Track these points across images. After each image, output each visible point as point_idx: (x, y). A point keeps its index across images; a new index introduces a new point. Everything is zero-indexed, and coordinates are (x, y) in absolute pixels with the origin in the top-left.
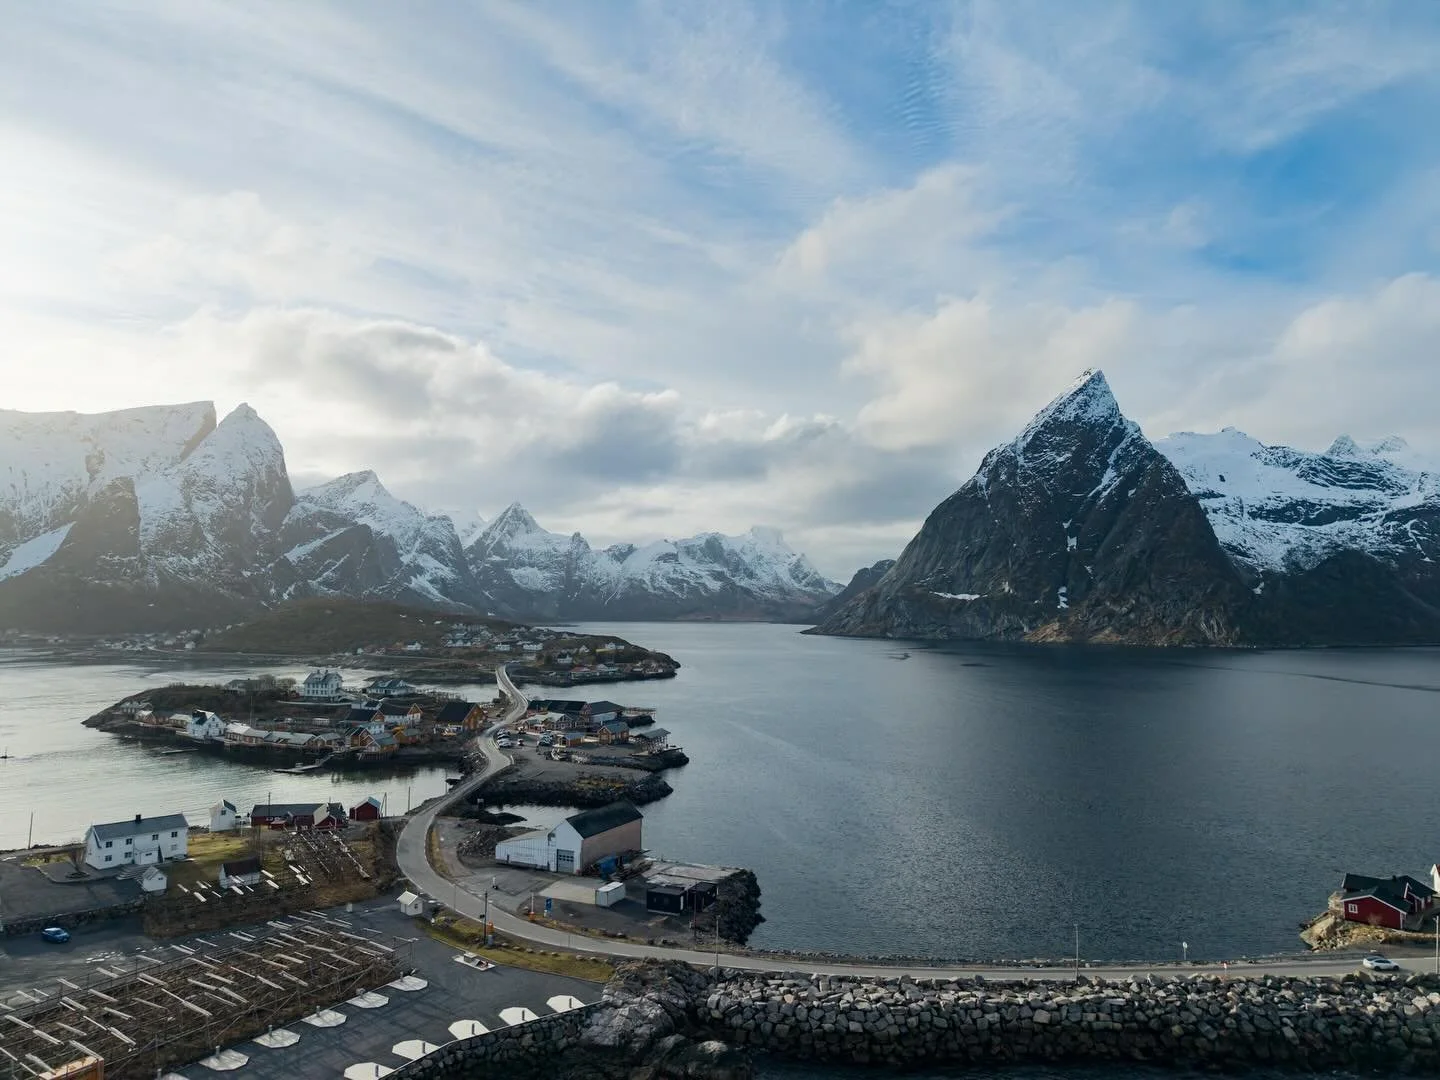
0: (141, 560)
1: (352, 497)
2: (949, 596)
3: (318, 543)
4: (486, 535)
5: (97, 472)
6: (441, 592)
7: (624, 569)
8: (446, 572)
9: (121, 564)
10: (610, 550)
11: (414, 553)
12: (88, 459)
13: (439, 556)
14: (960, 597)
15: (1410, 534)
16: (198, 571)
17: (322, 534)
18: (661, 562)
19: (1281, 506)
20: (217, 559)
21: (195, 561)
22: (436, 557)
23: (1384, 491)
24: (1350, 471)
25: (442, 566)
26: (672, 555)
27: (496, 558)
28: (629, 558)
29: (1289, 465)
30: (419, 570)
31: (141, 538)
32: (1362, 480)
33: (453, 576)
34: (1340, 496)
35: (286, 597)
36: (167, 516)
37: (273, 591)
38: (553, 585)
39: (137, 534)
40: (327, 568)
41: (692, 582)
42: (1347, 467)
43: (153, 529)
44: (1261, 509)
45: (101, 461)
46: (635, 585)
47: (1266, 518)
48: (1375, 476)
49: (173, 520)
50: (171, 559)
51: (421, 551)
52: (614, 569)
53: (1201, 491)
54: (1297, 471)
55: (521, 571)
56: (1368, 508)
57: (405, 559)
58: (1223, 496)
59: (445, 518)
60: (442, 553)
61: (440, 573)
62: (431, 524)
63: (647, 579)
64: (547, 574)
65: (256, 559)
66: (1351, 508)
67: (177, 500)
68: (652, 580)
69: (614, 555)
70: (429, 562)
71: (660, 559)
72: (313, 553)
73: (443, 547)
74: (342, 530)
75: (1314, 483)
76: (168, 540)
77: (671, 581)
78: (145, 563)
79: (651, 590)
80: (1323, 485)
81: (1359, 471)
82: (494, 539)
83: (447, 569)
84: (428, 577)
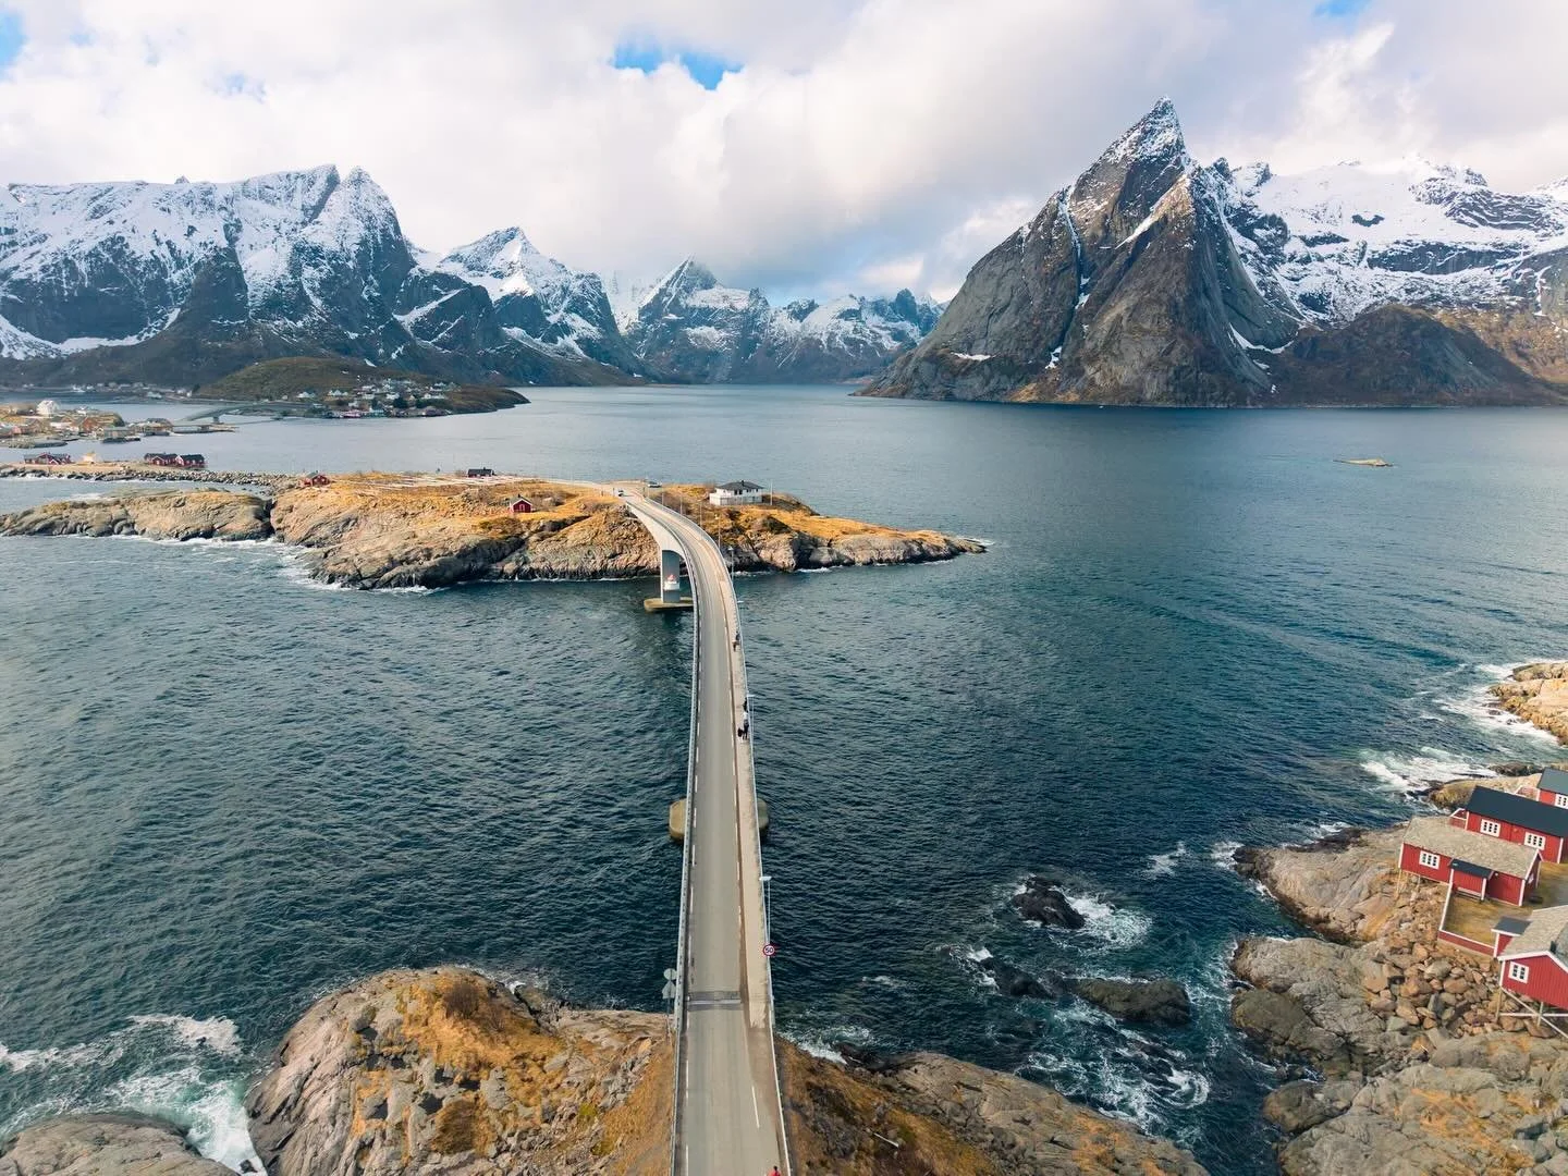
0: (249, 323)
1: (501, 254)
2: (967, 356)
3: (434, 304)
4: (662, 292)
5: (237, 239)
6: (585, 351)
7: (803, 328)
8: (593, 332)
9: (230, 326)
10: (789, 307)
11: (561, 312)
12: (226, 227)
13: (586, 315)
14: (974, 358)
15: (1537, 284)
16: (301, 333)
17: (437, 296)
18: (842, 320)
19: (1409, 250)
20: (320, 321)
21: (300, 324)
22: (583, 317)
23: (1536, 230)
24: (1507, 207)
25: (590, 326)
26: (854, 311)
27: (673, 317)
28: (811, 315)
29: (1441, 200)
30: (566, 330)
31: (250, 304)
32: (1518, 218)
33: (599, 336)
34: (1483, 238)
35: (394, 356)
36: (273, 283)
37: (381, 351)
38: (729, 345)
39: (245, 300)
40: (442, 329)
41: (869, 342)
42: (1506, 202)
43: (260, 295)
44: (1384, 255)
45: (239, 229)
46: (812, 344)
47: (1385, 267)
48: (1534, 213)
49: (279, 286)
50: (277, 323)
51: (568, 311)
52: (793, 327)
53: (1321, 235)
54: (1448, 208)
55: (697, 331)
56: (1508, 252)
57: (553, 319)
58: (1345, 240)
59: (593, 276)
60: (590, 313)
61: (587, 333)
62: (580, 282)
63: (824, 339)
64: (723, 334)
65: (365, 321)
66: (1490, 252)
67: (283, 267)
68: (829, 341)
69: (794, 312)
70: (578, 323)
71: (841, 316)
72: (429, 315)
73: (590, 306)
74: (456, 292)
75: (1461, 222)
76: (275, 304)
77: (848, 341)
78: (251, 326)
79: (826, 351)
80: (1472, 225)
81: (1518, 206)
82: (671, 295)
83: (594, 329)
84: (575, 336)
